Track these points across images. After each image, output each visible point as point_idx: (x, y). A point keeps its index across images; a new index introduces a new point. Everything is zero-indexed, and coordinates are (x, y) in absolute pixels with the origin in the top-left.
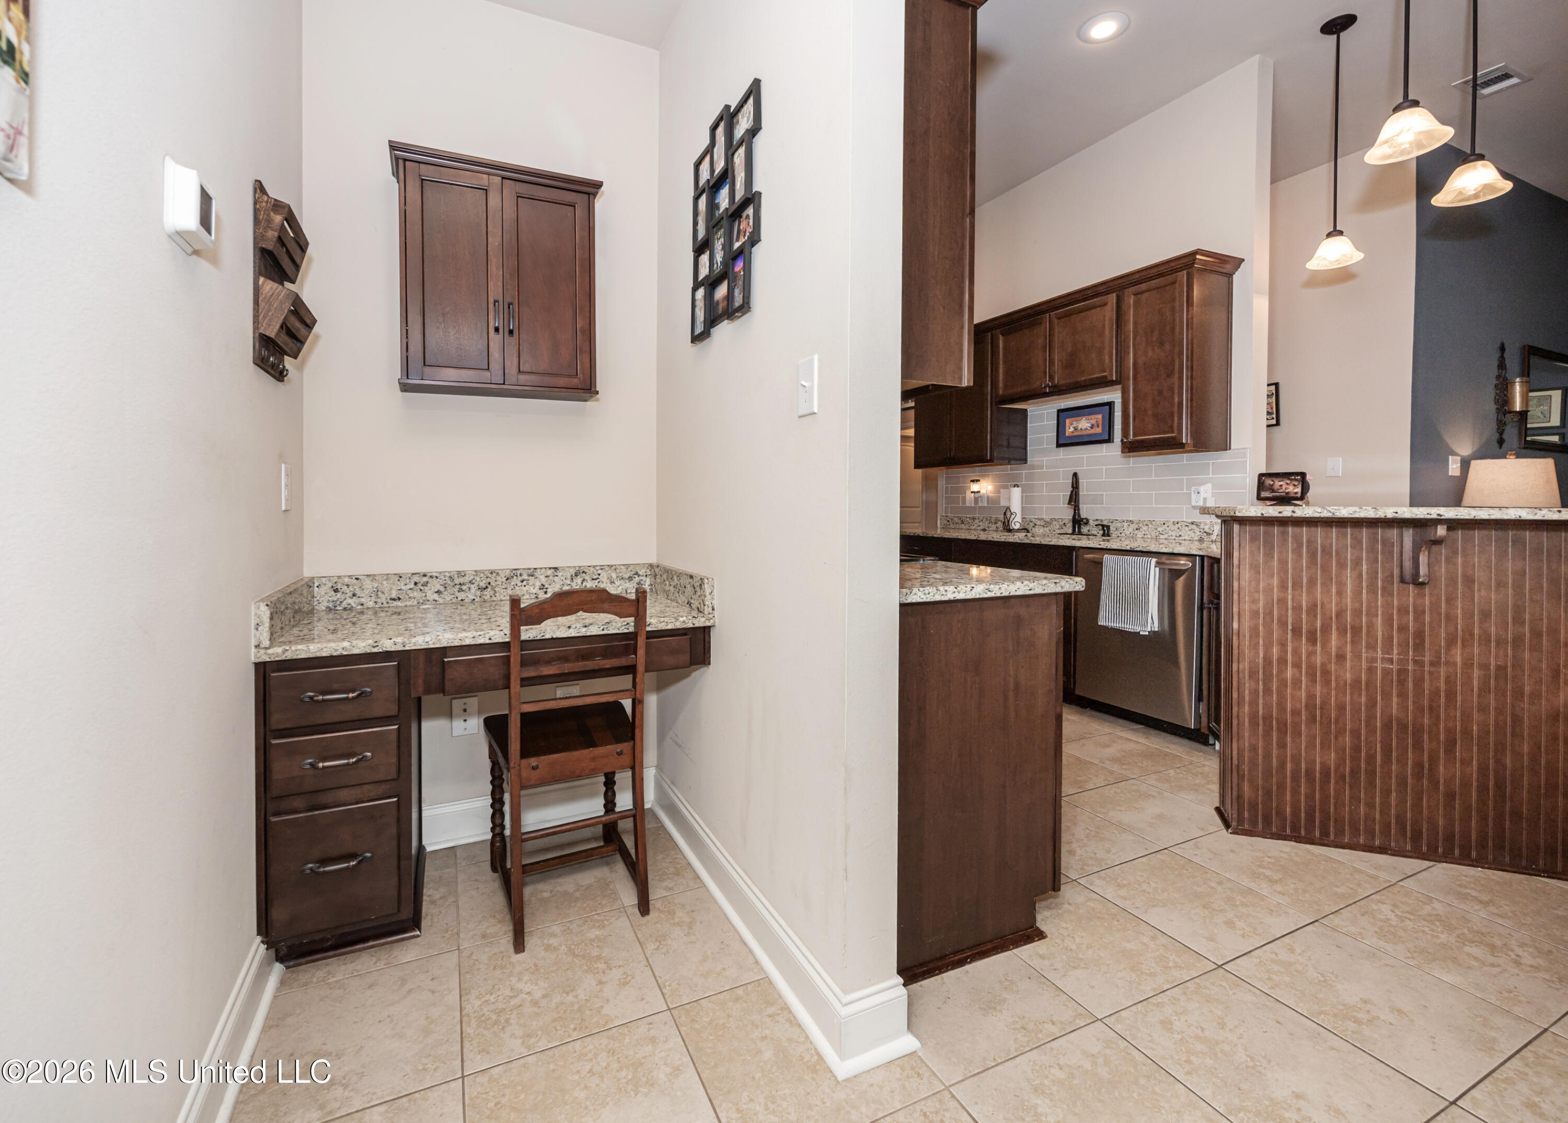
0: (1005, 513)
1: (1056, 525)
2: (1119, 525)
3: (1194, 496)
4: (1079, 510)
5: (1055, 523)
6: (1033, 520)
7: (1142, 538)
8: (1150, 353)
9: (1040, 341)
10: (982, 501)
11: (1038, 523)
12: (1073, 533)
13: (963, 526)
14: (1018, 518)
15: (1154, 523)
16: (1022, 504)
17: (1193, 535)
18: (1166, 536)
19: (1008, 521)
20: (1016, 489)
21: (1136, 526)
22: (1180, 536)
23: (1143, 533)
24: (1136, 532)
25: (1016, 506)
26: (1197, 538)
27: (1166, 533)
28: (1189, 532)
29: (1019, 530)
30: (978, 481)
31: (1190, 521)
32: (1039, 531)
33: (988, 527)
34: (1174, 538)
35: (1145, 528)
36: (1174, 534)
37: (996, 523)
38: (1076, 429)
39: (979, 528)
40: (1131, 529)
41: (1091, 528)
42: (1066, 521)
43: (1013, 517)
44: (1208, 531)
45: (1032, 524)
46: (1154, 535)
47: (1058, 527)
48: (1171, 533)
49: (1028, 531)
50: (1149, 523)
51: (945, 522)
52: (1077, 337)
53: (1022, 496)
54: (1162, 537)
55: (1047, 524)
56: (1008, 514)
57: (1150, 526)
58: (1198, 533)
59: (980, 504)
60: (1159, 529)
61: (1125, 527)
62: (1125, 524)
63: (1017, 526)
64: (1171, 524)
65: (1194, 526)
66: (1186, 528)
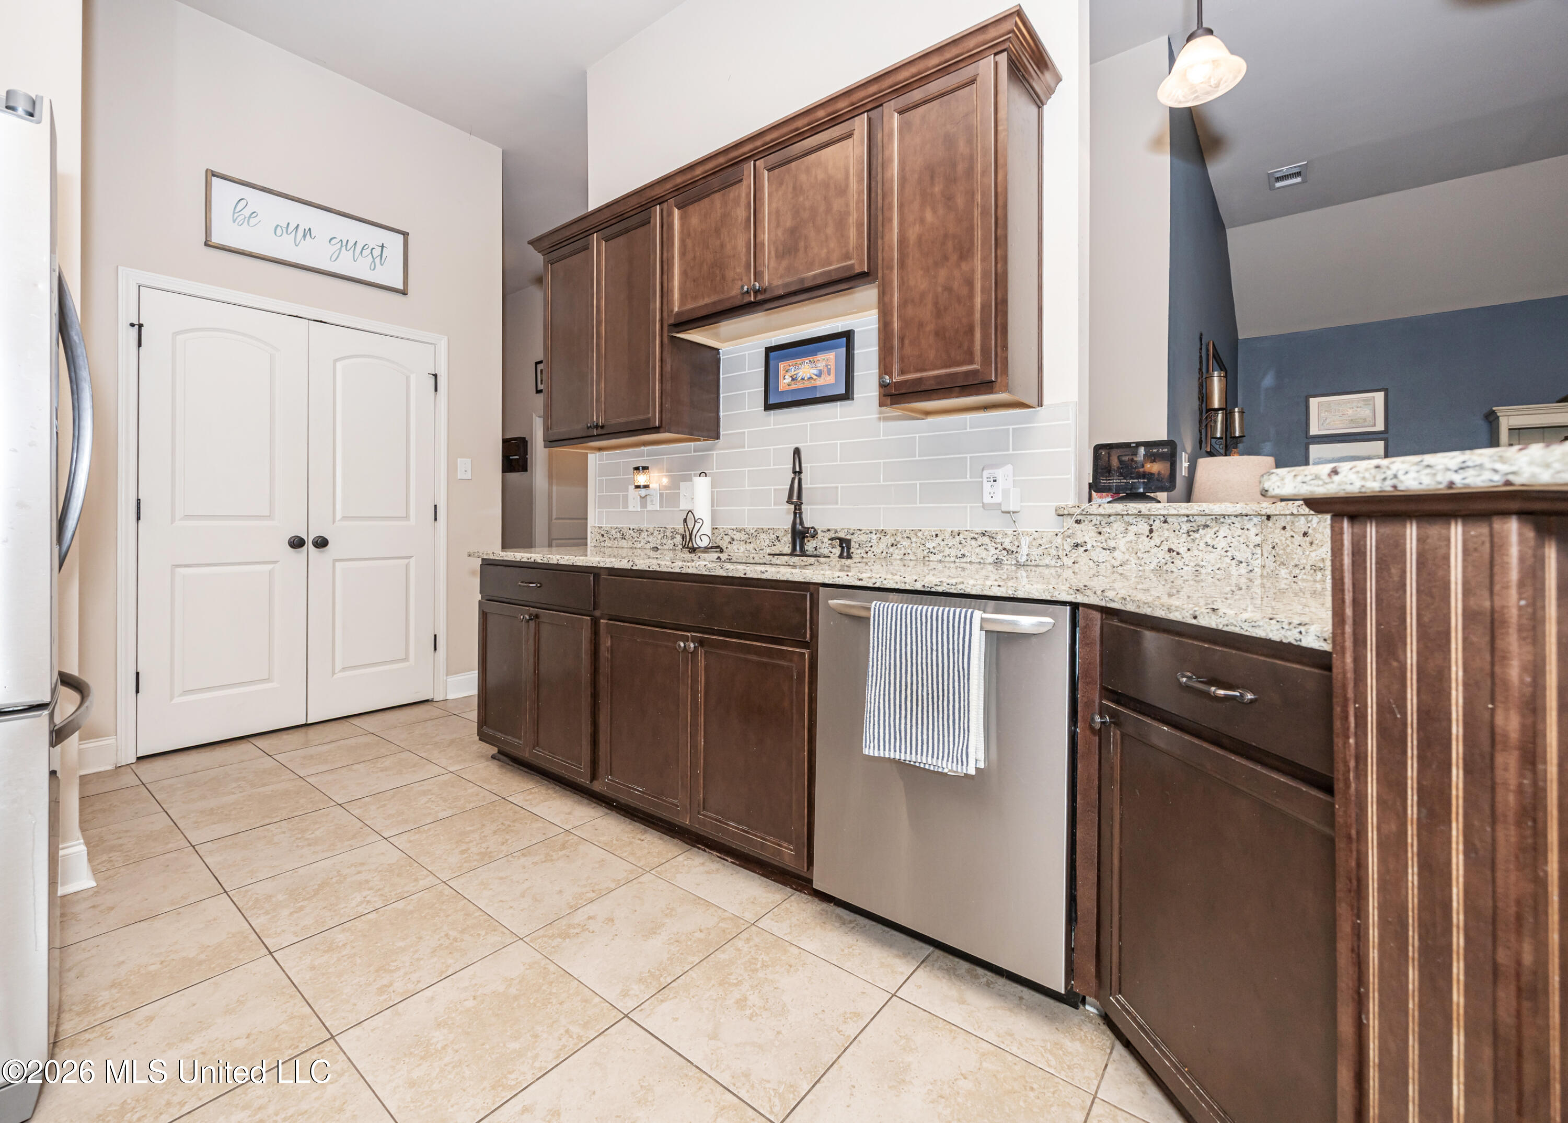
0: (685, 520)
1: (765, 539)
2: (864, 538)
3: (987, 486)
4: (801, 514)
5: (763, 536)
6: (730, 532)
7: (901, 559)
8: (929, 216)
9: (740, 213)
10: (652, 501)
11: (737, 536)
12: (792, 554)
13: (624, 543)
14: (706, 529)
15: (920, 534)
16: (712, 506)
17: (984, 554)
18: (939, 557)
19: (691, 535)
20: (703, 478)
21: (891, 540)
22: (964, 556)
23: (903, 552)
24: (891, 549)
25: (703, 511)
26: (990, 560)
27: (940, 552)
28: (978, 550)
29: (706, 549)
30: (645, 468)
31: (978, 530)
32: (738, 550)
33: (662, 544)
34: (953, 559)
35: (906, 543)
36: (953, 552)
37: (673, 538)
38: (794, 379)
39: (648, 546)
40: (882, 546)
41: (821, 543)
42: (780, 534)
43: (698, 526)
44: (1008, 547)
45: (727, 539)
46: (920, 555)
47: (767, 542)
48: (947, 551)
49: (722, 551)
50: (912, 535)
51: (599, 537)
52: (801, 199)
53: (712, 493)
54: (932, 557)
55: (751, 537)
56: (690, 524)
57: (914, 540)
58: (993, 551)
59: (650, 508)
60: (927, 545)
61: (874, 542)
62: (874, 537)
63: (705, 543)
64: (947, 535)
65: (986, 540)
66: (973, 542)
